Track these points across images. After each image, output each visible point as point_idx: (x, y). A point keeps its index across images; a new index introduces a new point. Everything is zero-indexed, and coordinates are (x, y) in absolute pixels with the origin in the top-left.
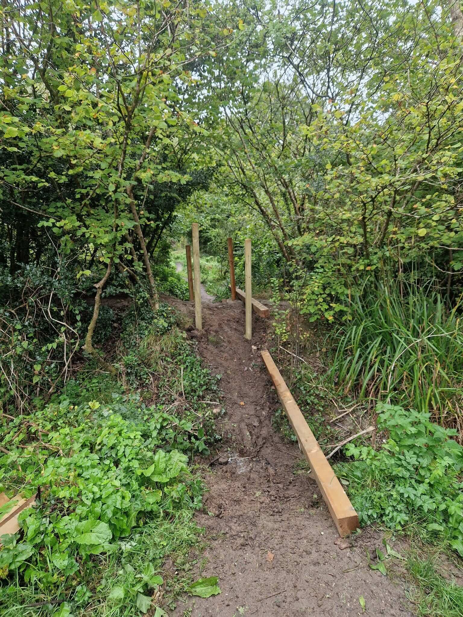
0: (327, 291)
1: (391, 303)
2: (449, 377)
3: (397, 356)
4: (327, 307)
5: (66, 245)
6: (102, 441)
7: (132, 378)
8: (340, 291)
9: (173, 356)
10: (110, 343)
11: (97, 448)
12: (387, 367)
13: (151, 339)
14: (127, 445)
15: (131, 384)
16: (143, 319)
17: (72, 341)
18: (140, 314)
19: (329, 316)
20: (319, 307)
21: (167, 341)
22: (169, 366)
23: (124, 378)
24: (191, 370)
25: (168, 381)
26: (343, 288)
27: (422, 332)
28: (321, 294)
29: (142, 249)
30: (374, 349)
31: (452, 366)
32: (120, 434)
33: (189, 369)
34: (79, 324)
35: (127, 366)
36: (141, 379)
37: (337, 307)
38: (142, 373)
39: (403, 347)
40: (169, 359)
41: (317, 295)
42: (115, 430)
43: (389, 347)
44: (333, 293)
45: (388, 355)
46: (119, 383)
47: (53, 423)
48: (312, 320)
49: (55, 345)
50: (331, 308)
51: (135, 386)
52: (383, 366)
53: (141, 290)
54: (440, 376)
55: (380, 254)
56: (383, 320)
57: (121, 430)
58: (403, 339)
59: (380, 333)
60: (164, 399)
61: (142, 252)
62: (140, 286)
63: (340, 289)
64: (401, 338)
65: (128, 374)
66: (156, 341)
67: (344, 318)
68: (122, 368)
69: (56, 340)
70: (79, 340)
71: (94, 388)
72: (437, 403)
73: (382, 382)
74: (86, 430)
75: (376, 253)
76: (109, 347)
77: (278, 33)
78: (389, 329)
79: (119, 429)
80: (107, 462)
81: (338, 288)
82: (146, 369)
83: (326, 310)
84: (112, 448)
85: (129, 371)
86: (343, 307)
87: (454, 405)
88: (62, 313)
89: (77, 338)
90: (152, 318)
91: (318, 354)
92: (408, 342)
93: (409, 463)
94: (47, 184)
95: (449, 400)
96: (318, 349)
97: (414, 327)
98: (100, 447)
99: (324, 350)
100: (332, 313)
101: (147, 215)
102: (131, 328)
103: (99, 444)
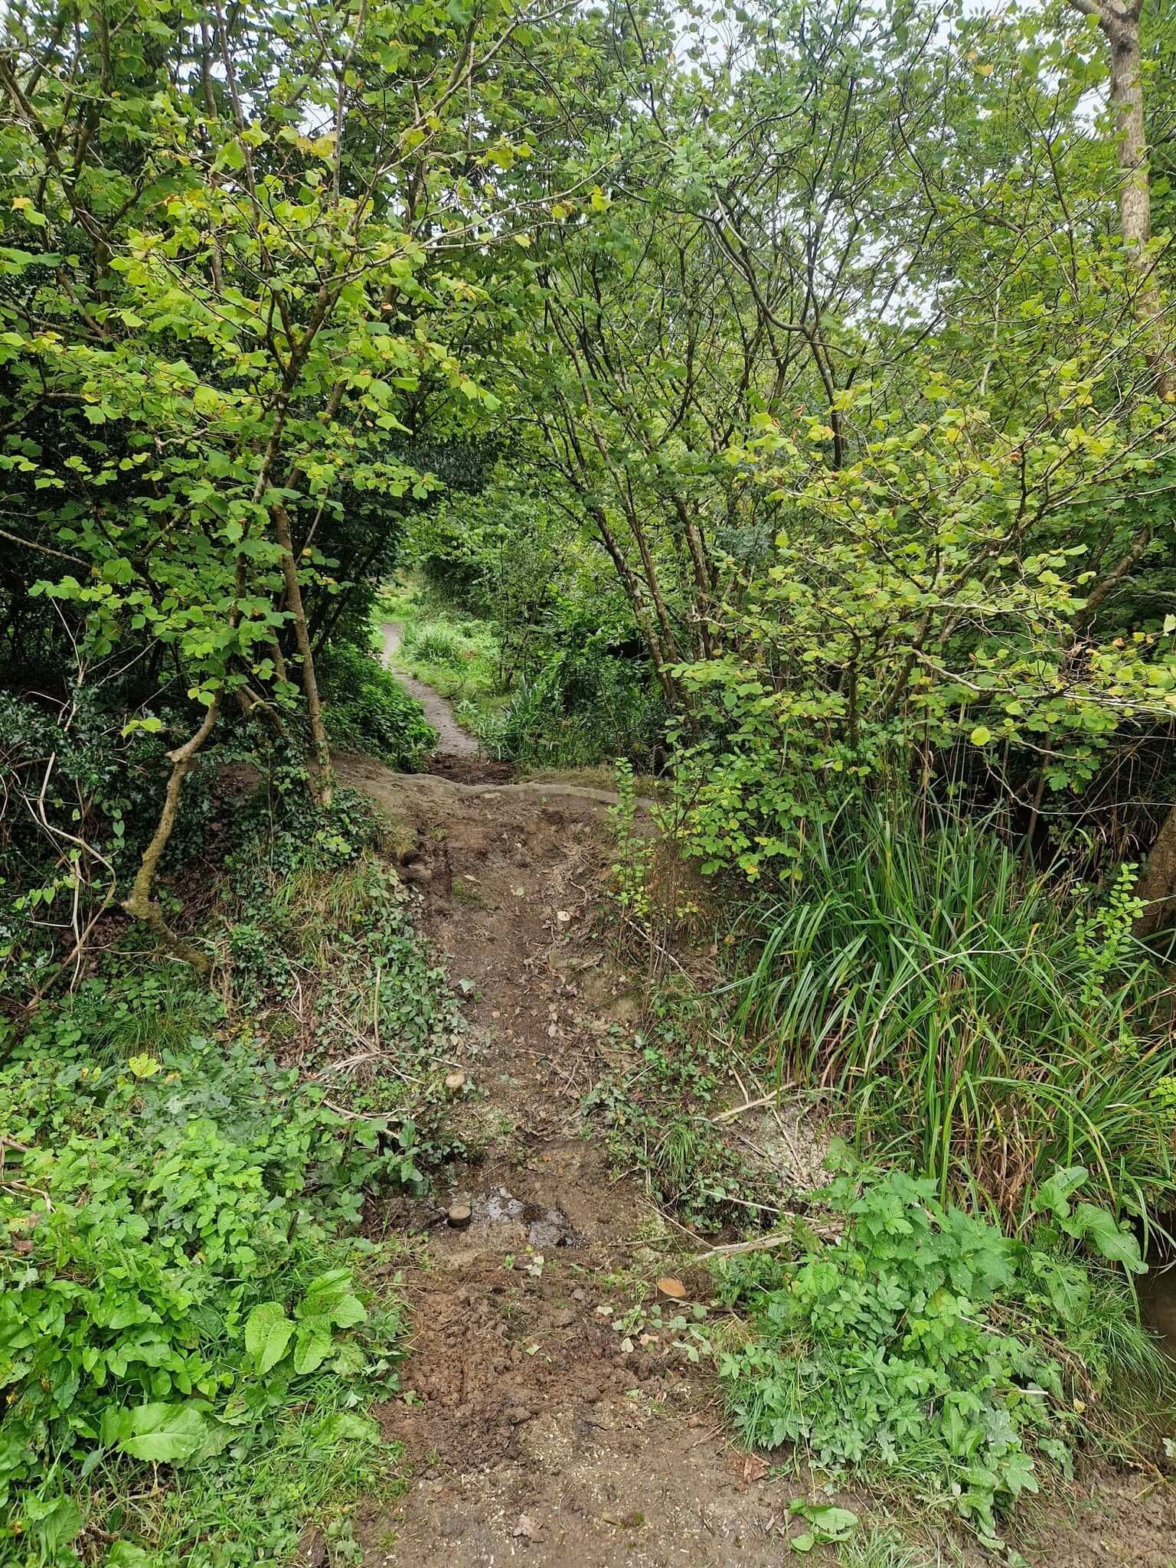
0: (751, 804)
1: (896, 855)
2: (1006, 1051)
3: (895, 988)
4: (746, 843)
5: (99, 633)
6: (161, 1190)
7: (251, 980)
8: (781, 807)
9: (358, 930)
10: (197, 875)
11: (147, 1203)
12: (871, 1010)
13: (305, 881)
14: (224, 1205)
15: (246, 1000)
16: (288, 826)
17: (97, 885)
18: (281, 812)
19: (750, 865)
20: (728, 841)
21: (345, 889)
22: (345, 956)
23: (227, 981)
24: (401, 971)
25: (339, 995)
26: (790, 800)
27: (959, 933)
28: (736, 810)
29: (300, 652)
30: (845, 964)
31: (1014, 1024)
32: (210, 1176)
33: (395, 970)
34: (120, 843)
35: (237, 952)
36: (270, 985)
37: (771, 846)
38: (275, 970)
39: (910, 970)
40: (347, 938)
41: (726, 812)
42: (199, 1165)
43: (878, 965)
44: (764, 810)
45: (875, 980)
46: (213, 997)
47: (36, 1122)
48: (708, 870)
49: (49, 895)
50: (754, 848)
51: (253, 1004)
52: (860, 1007)
53: (289, 753)
54: (984, 1043)
55: (883, 737)
56: (873, 896)
57: (213, 1167)
58: (913, 950)
59: (863, 927)
60: (325, 1042)
61: (299, 659)
62: (287, 744)
63: (784, 803)
64: (907, 946)
65: (237, 972)
66: (318, 887)
67: (783, 875)
68: (222, 958)
69: (56, 882)
70: (115, 883)
71: (148, 1002)
72: (971, 1108)
73: (856, 1045)
74: (122, 1152)
75: (873, 734)
76: (192, 885)
77: (695, 175)
78: (882, 919)
79: (209, 1162)
80: (168, 1241)
81: (778, 799)
82: (285, 960)
83: (744, 851)
84: (186, 1209)
85: (242, 965)
86: (783, 848)
87: (1008, 1117)
88: (76, 815)
89: (111, 878)
90: (314, 826)
91: (714, 950)
92: (923, 956)
93: (882, 1305)
94: (59, 484)
95: (998, 1105)
96: (717, 935)
97: (942, 918)
98: (154, 1202)
99: (729, 940)
100: (756, 858)
101: (320, 560)
102: (254, 846)
103: (154, 1194)
